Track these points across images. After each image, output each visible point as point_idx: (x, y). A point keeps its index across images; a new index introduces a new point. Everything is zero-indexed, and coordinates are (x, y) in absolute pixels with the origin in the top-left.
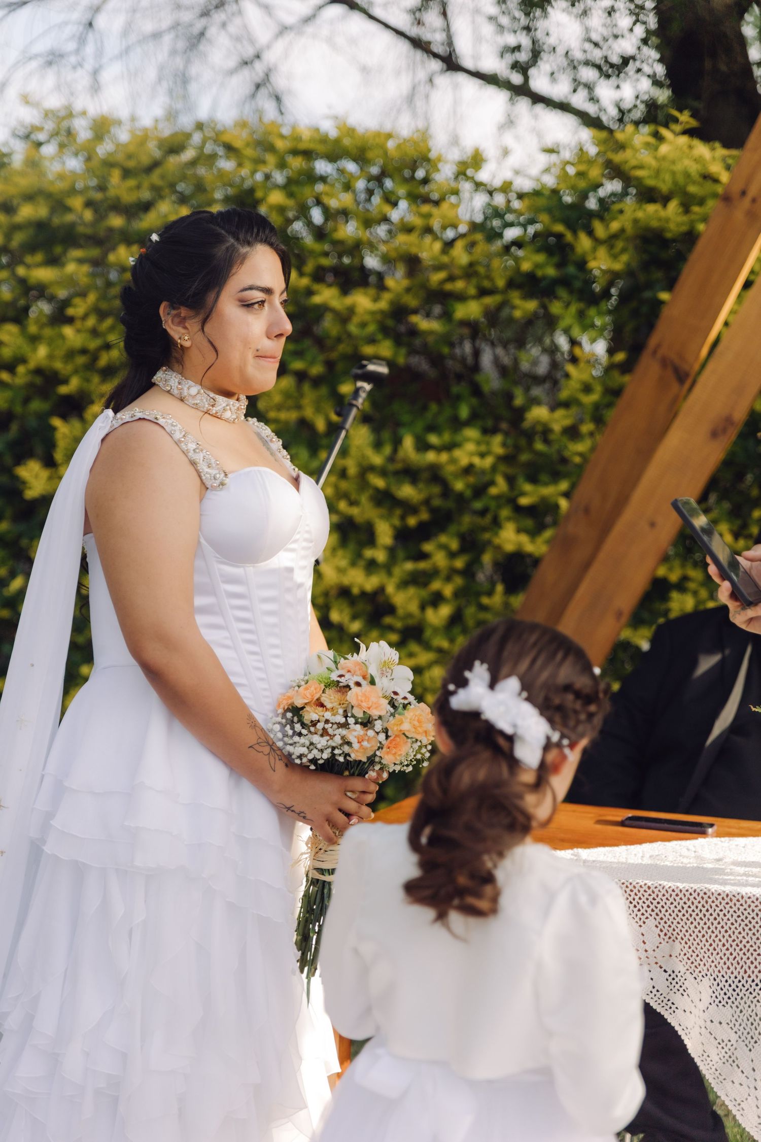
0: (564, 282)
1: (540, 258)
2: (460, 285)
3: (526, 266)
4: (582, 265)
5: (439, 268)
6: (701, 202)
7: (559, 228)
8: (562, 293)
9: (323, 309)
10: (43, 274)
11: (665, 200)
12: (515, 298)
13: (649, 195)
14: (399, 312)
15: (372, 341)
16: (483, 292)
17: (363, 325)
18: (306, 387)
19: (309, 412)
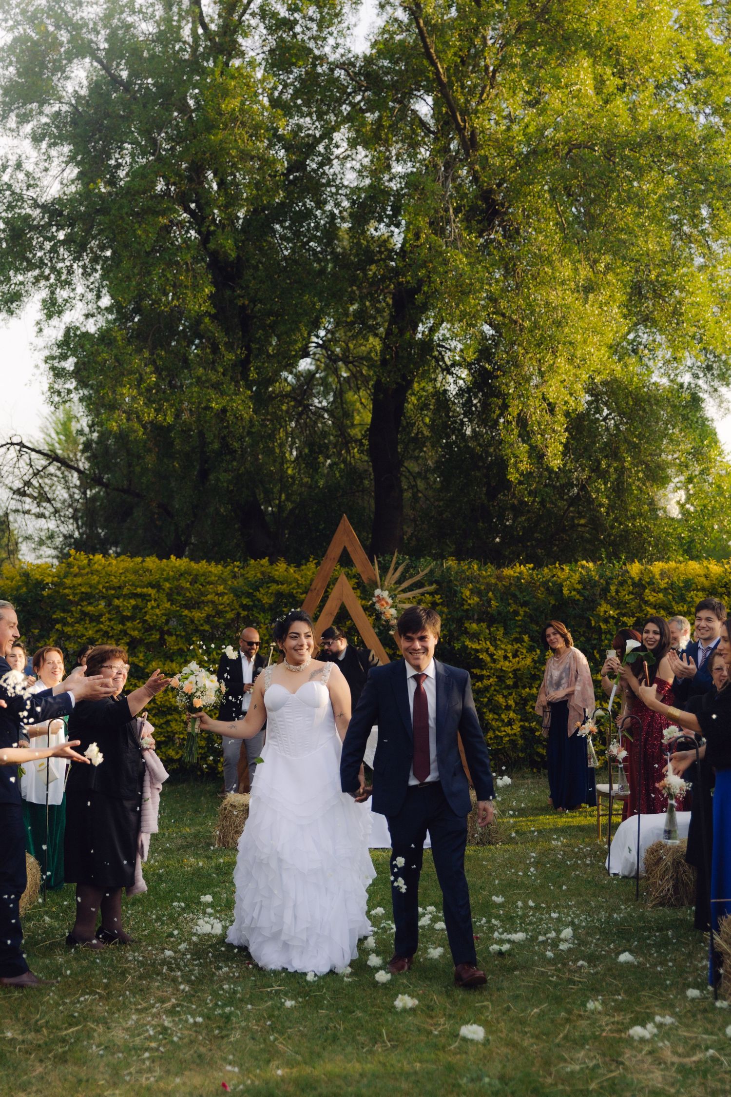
0: (255, 606)
1: (248, 600)
2: (227, 609)
3: (244, 602)
4: (259, 600)
5: (222, 604)
6: (291, 584)
7: (251, 591)
8: (255, 609)
9: (186, 616)
10: (90, 609)
11: (282, 584)
12: (240, 610)
13: (277, 582)
14: (208, 616)
15: (202, 625)
16: (232, 610)
17: (199, 621)
18: (179, 638)
19: (181, 646)
